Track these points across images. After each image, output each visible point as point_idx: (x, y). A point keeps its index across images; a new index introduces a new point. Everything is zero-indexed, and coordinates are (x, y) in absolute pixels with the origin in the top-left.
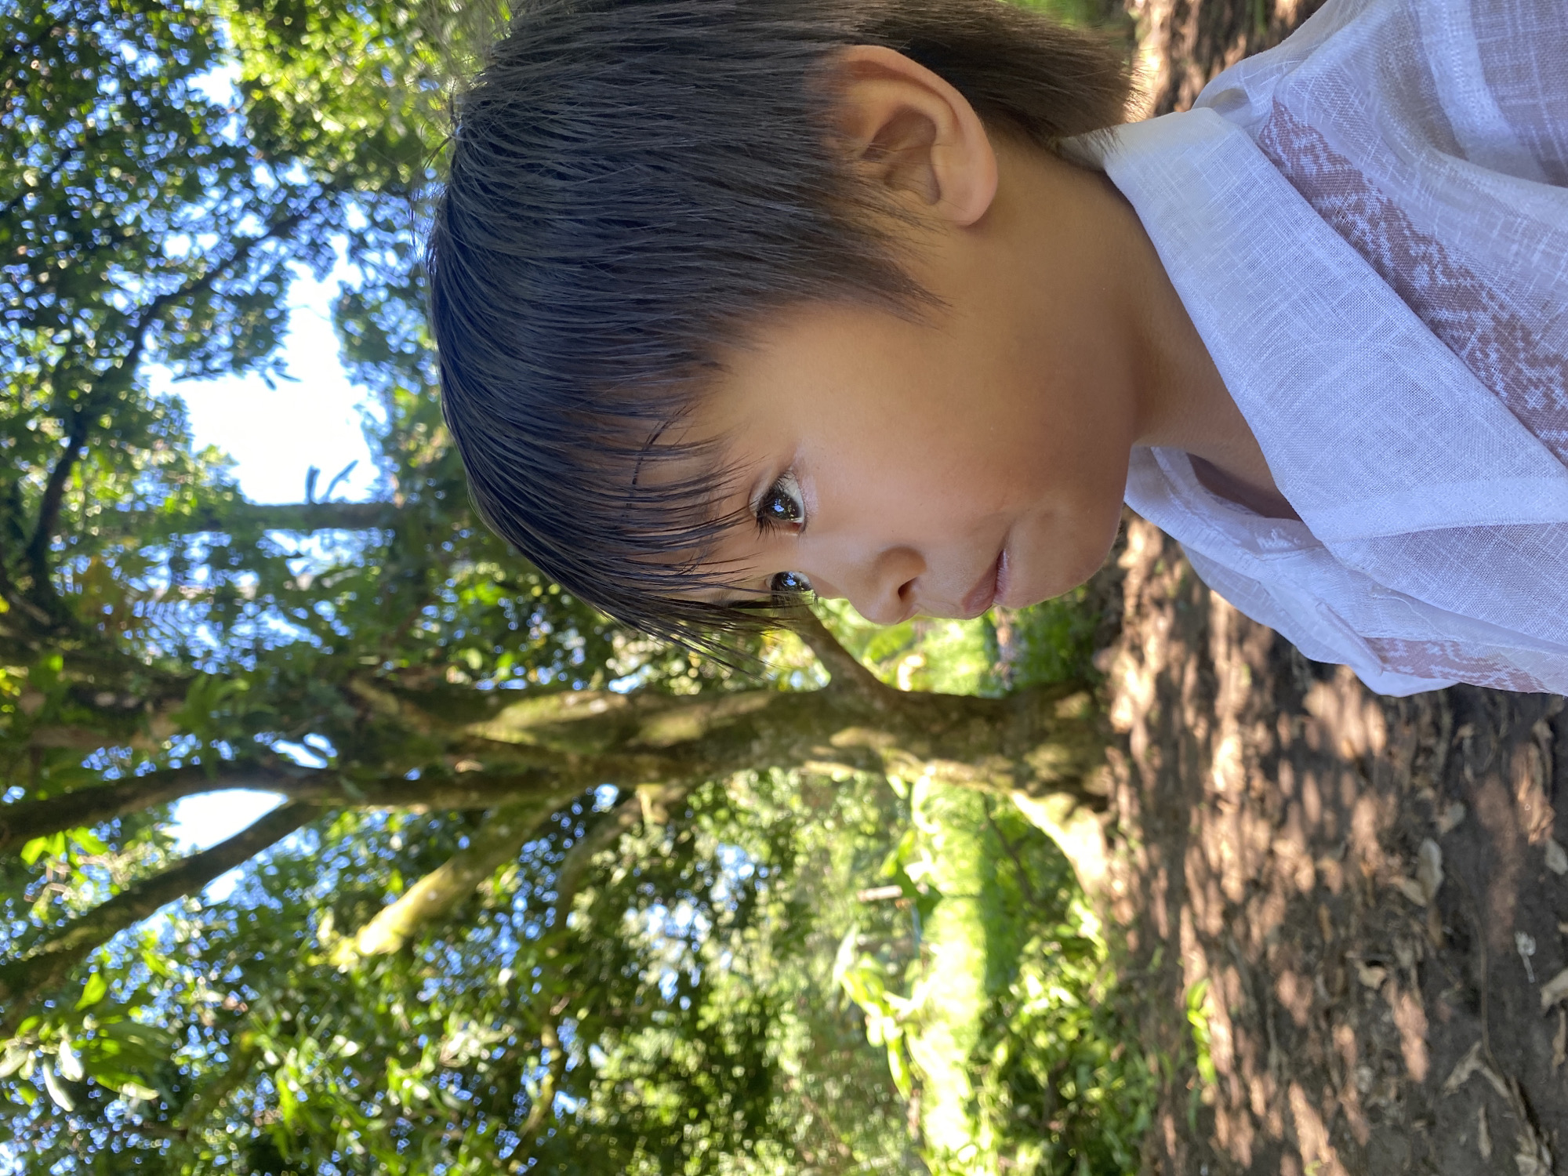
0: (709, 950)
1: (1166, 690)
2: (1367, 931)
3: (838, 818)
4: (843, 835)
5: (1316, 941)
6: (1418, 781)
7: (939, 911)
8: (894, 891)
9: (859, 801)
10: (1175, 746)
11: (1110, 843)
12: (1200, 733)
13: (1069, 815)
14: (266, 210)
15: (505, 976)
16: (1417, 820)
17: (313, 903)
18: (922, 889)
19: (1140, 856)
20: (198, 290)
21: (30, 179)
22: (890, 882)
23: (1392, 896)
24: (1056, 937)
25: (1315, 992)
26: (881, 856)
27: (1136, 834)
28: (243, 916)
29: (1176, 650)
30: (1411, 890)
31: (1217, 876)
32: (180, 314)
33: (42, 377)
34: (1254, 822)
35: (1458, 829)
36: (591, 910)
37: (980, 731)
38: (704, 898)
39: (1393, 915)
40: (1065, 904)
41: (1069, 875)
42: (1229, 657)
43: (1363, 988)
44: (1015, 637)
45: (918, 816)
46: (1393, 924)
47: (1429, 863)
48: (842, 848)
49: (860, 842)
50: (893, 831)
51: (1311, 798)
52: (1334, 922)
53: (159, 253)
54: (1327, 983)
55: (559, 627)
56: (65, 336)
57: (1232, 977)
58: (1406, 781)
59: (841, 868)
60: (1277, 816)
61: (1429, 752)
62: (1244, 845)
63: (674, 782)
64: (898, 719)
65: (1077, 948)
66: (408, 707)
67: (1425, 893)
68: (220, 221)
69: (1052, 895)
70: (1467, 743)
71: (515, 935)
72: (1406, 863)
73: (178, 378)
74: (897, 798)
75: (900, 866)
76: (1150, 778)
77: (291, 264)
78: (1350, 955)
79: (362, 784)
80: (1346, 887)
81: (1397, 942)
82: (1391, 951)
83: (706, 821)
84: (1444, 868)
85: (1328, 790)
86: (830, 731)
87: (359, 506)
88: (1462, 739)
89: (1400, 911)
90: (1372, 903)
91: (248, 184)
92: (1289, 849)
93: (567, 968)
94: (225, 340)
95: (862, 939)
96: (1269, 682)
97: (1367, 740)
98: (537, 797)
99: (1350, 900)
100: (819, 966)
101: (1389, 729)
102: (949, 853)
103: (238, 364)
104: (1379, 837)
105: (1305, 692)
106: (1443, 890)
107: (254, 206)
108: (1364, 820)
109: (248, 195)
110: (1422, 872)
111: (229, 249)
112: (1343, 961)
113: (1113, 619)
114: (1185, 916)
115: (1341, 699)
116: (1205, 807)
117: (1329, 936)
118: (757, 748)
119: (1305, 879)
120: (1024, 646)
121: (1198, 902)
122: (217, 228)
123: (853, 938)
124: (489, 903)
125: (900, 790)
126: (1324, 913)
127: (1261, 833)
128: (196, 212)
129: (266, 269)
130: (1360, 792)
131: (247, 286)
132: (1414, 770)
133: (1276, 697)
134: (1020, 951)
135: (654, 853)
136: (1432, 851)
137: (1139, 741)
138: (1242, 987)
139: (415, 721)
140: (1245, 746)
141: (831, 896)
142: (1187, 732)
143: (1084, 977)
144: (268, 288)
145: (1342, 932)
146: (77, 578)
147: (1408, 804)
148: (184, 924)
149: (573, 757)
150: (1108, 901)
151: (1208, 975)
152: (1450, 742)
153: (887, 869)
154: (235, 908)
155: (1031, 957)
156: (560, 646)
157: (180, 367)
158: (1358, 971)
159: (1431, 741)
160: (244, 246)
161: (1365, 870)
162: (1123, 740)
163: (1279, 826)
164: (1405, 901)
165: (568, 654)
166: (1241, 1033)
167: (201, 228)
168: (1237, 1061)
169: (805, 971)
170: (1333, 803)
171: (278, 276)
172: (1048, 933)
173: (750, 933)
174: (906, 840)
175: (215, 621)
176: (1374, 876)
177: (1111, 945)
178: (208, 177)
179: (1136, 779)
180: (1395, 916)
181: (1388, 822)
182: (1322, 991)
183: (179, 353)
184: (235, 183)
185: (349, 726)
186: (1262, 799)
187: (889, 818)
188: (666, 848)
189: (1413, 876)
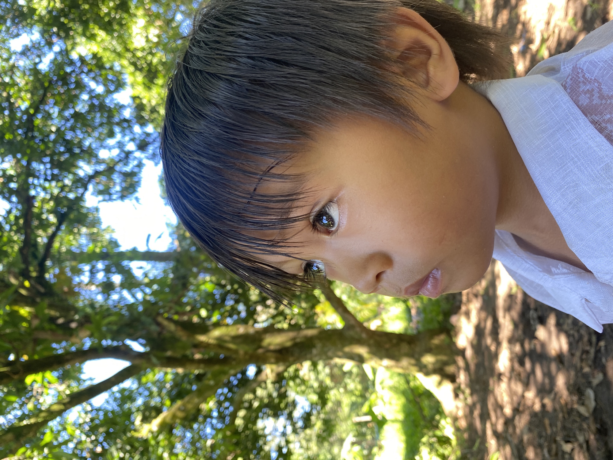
0: (292, 437)
1: (479, 331)
2: (564, 428)
3: (345, 387)
4: (347, 395)
5: (544, 434)
6: (584, 365)
7: (386, 427)
8: (368, 418)
9: (354, 381)
10: (483, 354)
11: (457, 396)
12: (493, 348)
13: (440, 383)
14: (138, 142)
15: (209, 442)
16: (584, 381)
17: (134, 410)
18: (380, 418)
19: (469, 400)
20: (110, 170)
21: (54, 129)
22: (366, 414)
23: (575, 413)
24: (435, 436)
25: (544, 456)
26: (362, 404)
27: (468, 391)
28: (106, 413)
29: (483, 315)
30: (582, 410)
31: (501, 408)
32: (103, 179)
33: (50, 200)
34: (516, 384)
35: (600, 384)
36: (244, 418)
37: (405, 348)
38: (290, 417)
39: (575, 421)
40: (438, 422)
41: (440, 410)
42: (504, 317)
43: (564, 453)
44: (418, 313)
45: (378, 386)
46: (576, 425)
47: (589, 398)
48: (346, 401)
49: (354, 399)
50: (367, 395)
51: (539, 373)
52: (551, 425)
53: (96, 156)
54: (549, 451)
55: (237, 302)
56: (60, 184)
57: (508, 449)
58: (579, 365)
59: (345, 409)
60: (525, 380)
61: (587, 352)
62: (512, 393)
63: (281, 364)
64: (372, 342)
65: (444, 441)
66: (179, 328)
67: (588, 411)
68: (121, 145)
69: (433, 418)
70: (603, 349)
71: (213, 427)
72: (580, 399)
73: (99, 202)
74: (369, 380)
75: (370, 407)
76: (472, 367)
77: (145, 161)
78: (558, 438)
79: (159, 358)
80: (555, 410)
81: (577, 432)
82: (575, 436)
83: (291, 383)
84: (596, 400)
85: (546, 370)
86: (344, 346)
87: (163, 253)
88: (600, 347)
89: (578, 419)
90: (566, 416)
91: (132, 132)
92: (530, 395)
93: (234, 440)
94: (118, 188)
95: (354, 439)
96: (521, 327)
97: (561, 349)
98: (226, 368)
99: (557, 416)
100: (336, 450)
101: (570, 344)
102: (390, 403)
103: (122, 197)
104: (568, 389)
105: (535, 330)
106: (595, 409)
107: (133, 140)
108: (561, 381)
109: (131, 136)
110: (587, 402)
111: (123, 155)
112: (555, 441)
113: (458, 303)
114: (488, 425)
115: (550, 333)
116: (495, 378)
117: (549, 431)
118: (315, 351)
119: (537, 407)
120: (422, 316)
121: (493, 418)
122: (119, 147)
123: (350, 438)
124: (203, 413)
125: (370, 376)
126: (547, 422)
127: (518, 388)
128: (111, 142)
129: (135, 163)
130: (559, 370)
131: (128, 169)
132: (582, 360)
133: (524, 332)
134: (419, 441)
135: (270, 396)
136: (590, 393)
137: (469, 353)
138: (513, 453)
139: (181, 334)
140: (512, 352)
141: (341, 420)
142: (488, 348)
143: (446, 452)
144: (136, 170)
145: (554, 429)
146: (55, 276)
147: (580, 374)
148: (83, 415)
149: (241, 352)
150: (455, 419)
151: (498, 450)
152: (596, 348)
153: (365, 409)
154: (103, 410)
155: (424, 444)
156: (236, 309)
157: (101, 198)
158: (561, 446)
159: (588, 348)
160: (128, 154)
161: (563, 402)
162: (462, 352)
163: (526, 385)
164: (580, 415)
165: (239, 313)
167: (114, 147)
169: (330, 451)
170: (548, 375)
171: (140, 165)
172: (431, 433)
173: (308, 431)
174: (373, 397)
175: (104, 293)
176: (566, 404)
177: (458, 439)
178: (117, 129)
179: (467, 368)
180: (576, 421)
181: (572, 382)
182: (547, 455)
183: (100, 192)
184: (127, 131)
185: (155, 335)
186: (519, 374)
187: (366, 389)
188: (275, 394)
189: (583, 404)
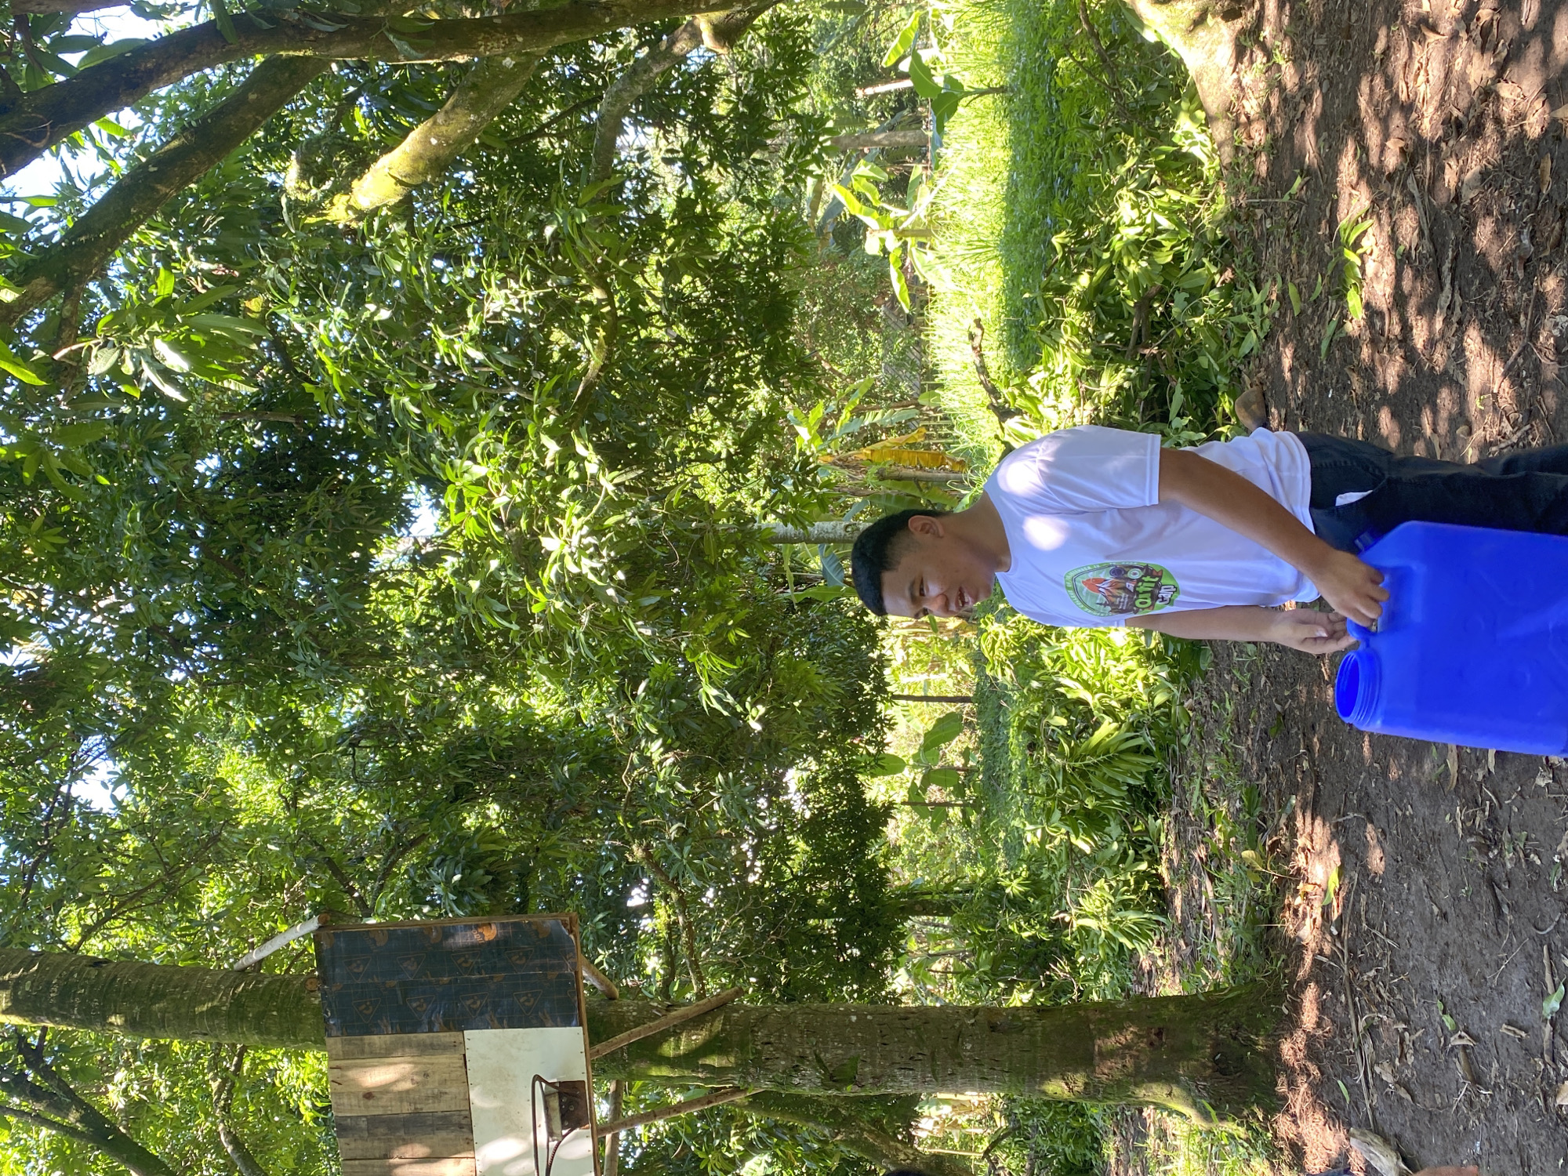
18: (942, 82)
19: (1289, 76)
25: (1517, 241)
27: (1285, 47)
31: (1406, 108)
57: (1408, 218)
65: (1177, 167)
92: (1519, 91)
114: (1349, 148)
151: (1373, 214)
166: (1408, 273)
168: (1399, 299)
186: (1485, 32)
